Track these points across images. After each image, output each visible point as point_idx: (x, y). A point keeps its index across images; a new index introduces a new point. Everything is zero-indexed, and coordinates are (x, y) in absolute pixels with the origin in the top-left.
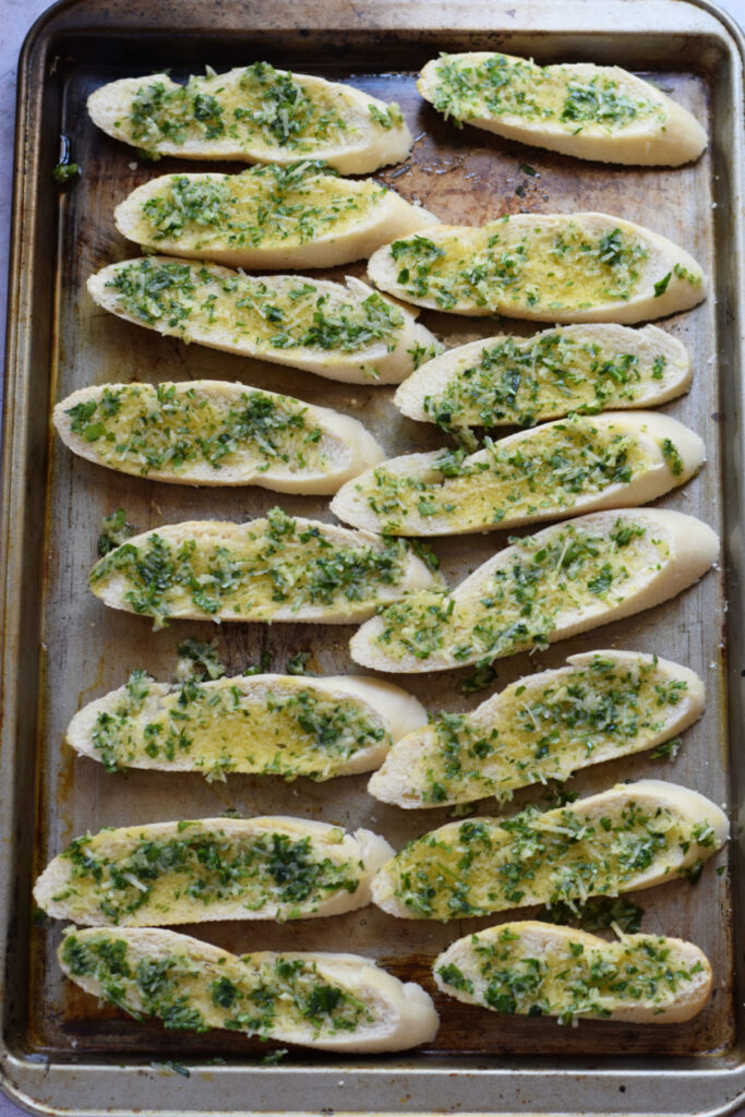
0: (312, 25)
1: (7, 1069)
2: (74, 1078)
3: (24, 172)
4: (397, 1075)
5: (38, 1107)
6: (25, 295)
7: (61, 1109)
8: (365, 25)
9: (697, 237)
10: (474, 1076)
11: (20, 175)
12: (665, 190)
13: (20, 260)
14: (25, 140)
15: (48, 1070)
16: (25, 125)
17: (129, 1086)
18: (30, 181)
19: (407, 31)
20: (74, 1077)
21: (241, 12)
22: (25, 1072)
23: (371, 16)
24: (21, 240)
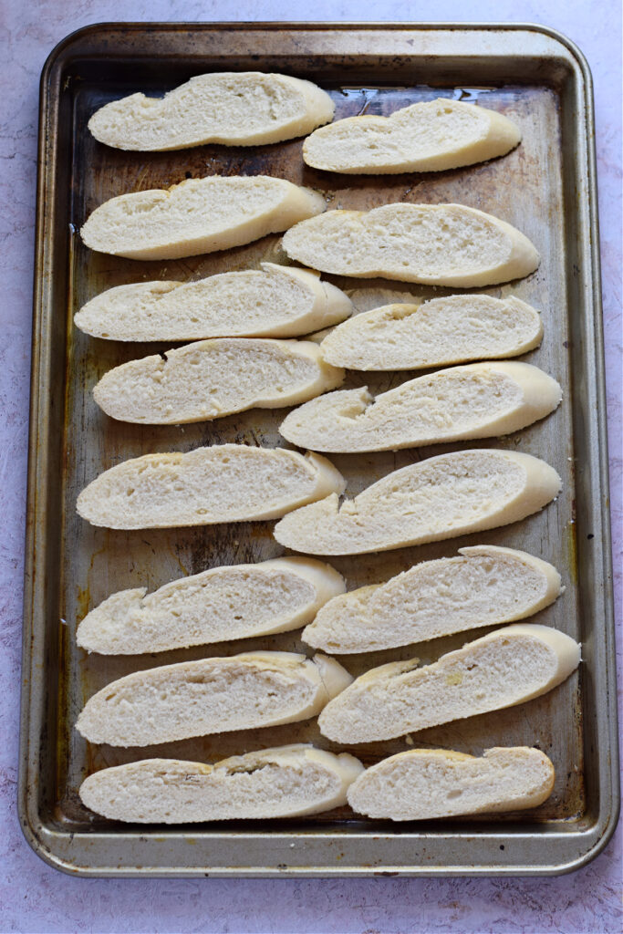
0: (261, 52)
1: (41, 837)
2: (92, 844)
3: (46, 164)
4: (334, 839)
5: (65, 865)
6: (47, 256)
7: (82, 867)
8: (301, 52)
9: (551, 210)
10: (391, 839)
11: (42, 166)
12: (527, 175)
13: (43, 230)
14: (46, 140)
15: (72, 837)
16: (46, 129)
17: (133, 849)
18: (50, 170)
19: (332, 56)
20: (92, 842)
21: (208, 42)
22: (55, 839)
23: (305, 45)
24: (44, 215)
